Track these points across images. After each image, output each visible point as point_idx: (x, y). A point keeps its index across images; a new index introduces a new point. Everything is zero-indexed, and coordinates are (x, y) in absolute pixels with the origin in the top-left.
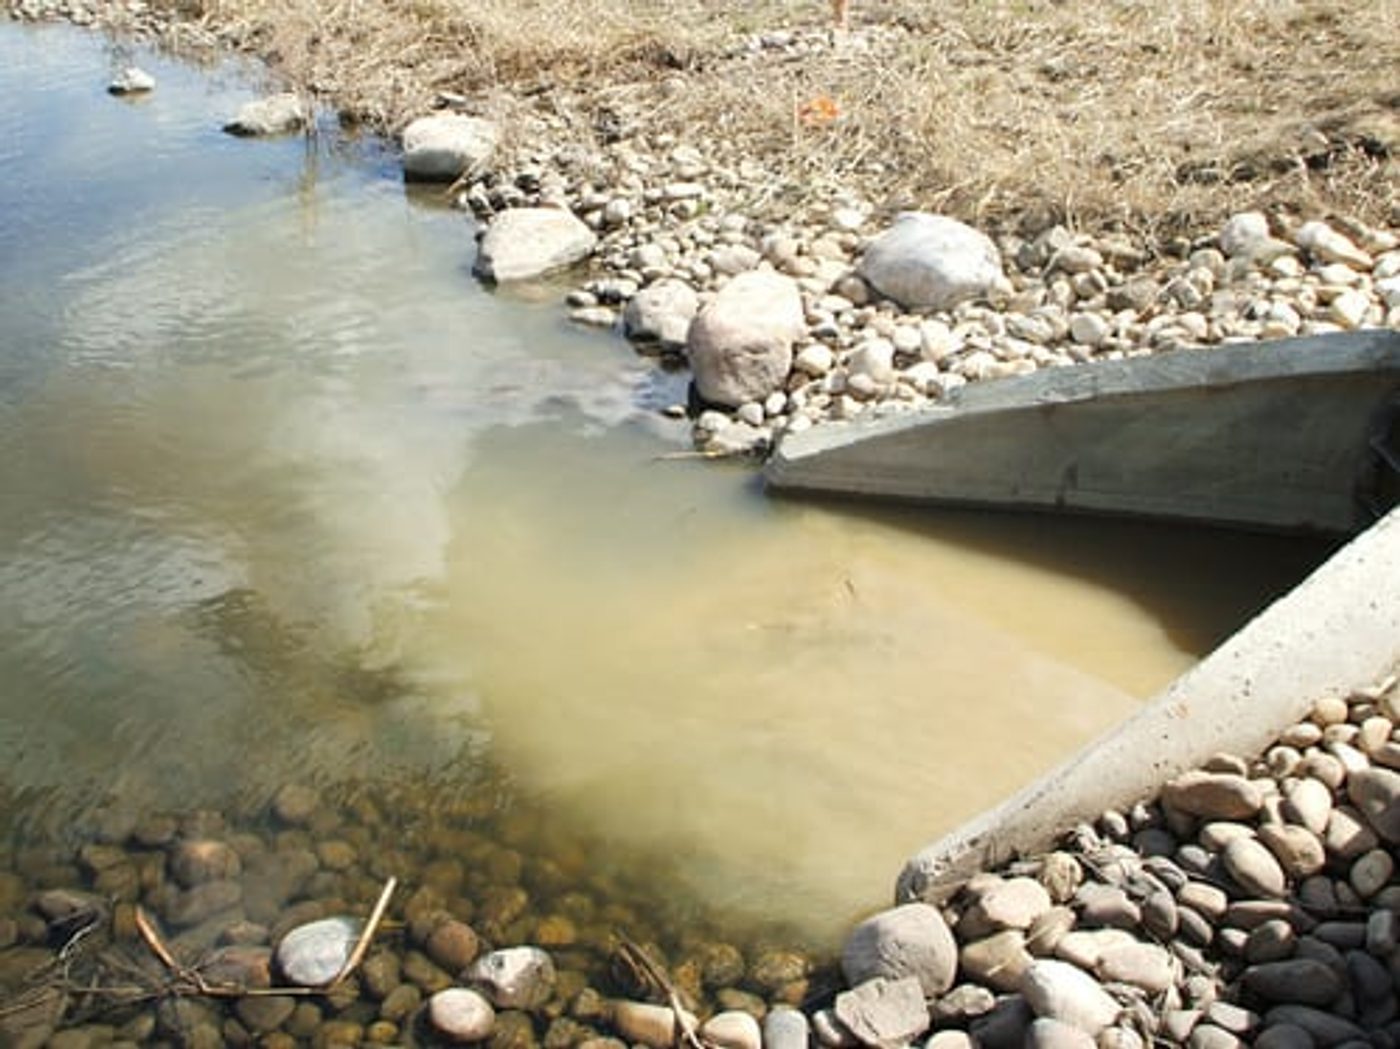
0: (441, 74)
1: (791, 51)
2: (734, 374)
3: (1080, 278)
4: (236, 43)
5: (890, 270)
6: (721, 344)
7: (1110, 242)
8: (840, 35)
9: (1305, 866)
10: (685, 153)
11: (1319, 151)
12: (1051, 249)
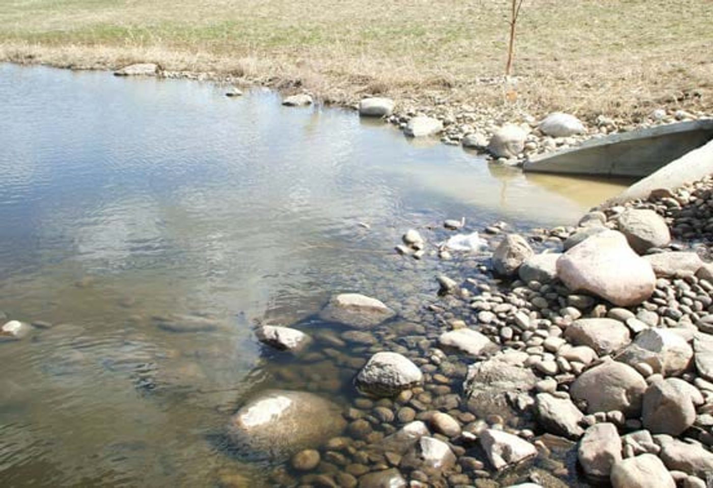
0: (357, 90)
1: (491, 82)
2: (508, 148)
3: (609, 127)
4: (263, 84)
5: (549, 127)
6: (504, 140)
7: (616, 120)
8: (508, 77)
9: (684, 203)
10: (465, 107)
11: (680, 97)
12: (599, 121)
